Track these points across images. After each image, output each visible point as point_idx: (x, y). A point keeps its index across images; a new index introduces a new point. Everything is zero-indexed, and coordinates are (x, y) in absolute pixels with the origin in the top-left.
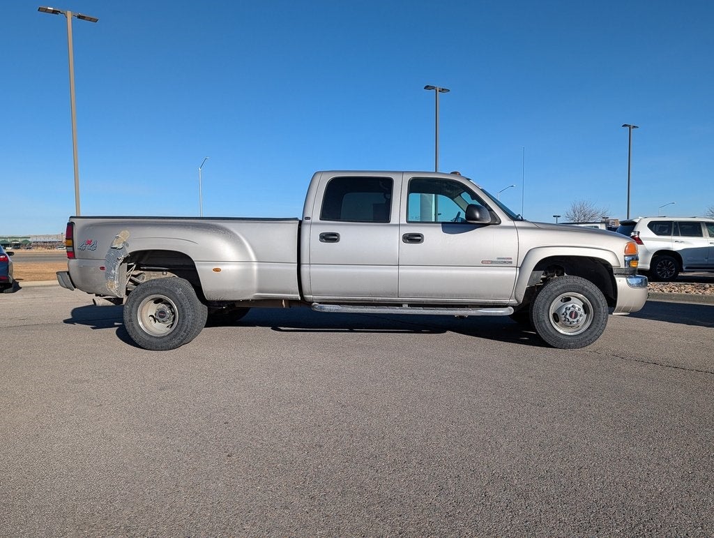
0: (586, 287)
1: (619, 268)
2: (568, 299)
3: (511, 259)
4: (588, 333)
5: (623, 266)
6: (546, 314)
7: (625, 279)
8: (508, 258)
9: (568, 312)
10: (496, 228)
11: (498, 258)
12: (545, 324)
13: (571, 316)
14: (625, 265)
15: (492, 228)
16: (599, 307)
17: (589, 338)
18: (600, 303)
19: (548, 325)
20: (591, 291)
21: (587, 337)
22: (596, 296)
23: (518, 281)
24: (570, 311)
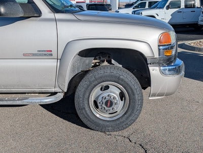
0: (121, 77)
1: (153, 58)
2: (107, 88)
3: (51, 51)
4: (124, 118)
5: (157, 56)
6: (86, 102)
7: (158, 68)
8: (48, 51)
9: (104, 101)
10: (36, 20)
11: (39, 51)
12: (86, 111)
13: (106, 105)
14: (159, 55)
15: (33, 20)
16: (134, 95)
17: (125, 123)
18: (135, 91)
19: (88, 112)
20: (126, 80)
21: (123, 122)
22: (131, 84)
23: (60, 72)
24: (106, 100)
